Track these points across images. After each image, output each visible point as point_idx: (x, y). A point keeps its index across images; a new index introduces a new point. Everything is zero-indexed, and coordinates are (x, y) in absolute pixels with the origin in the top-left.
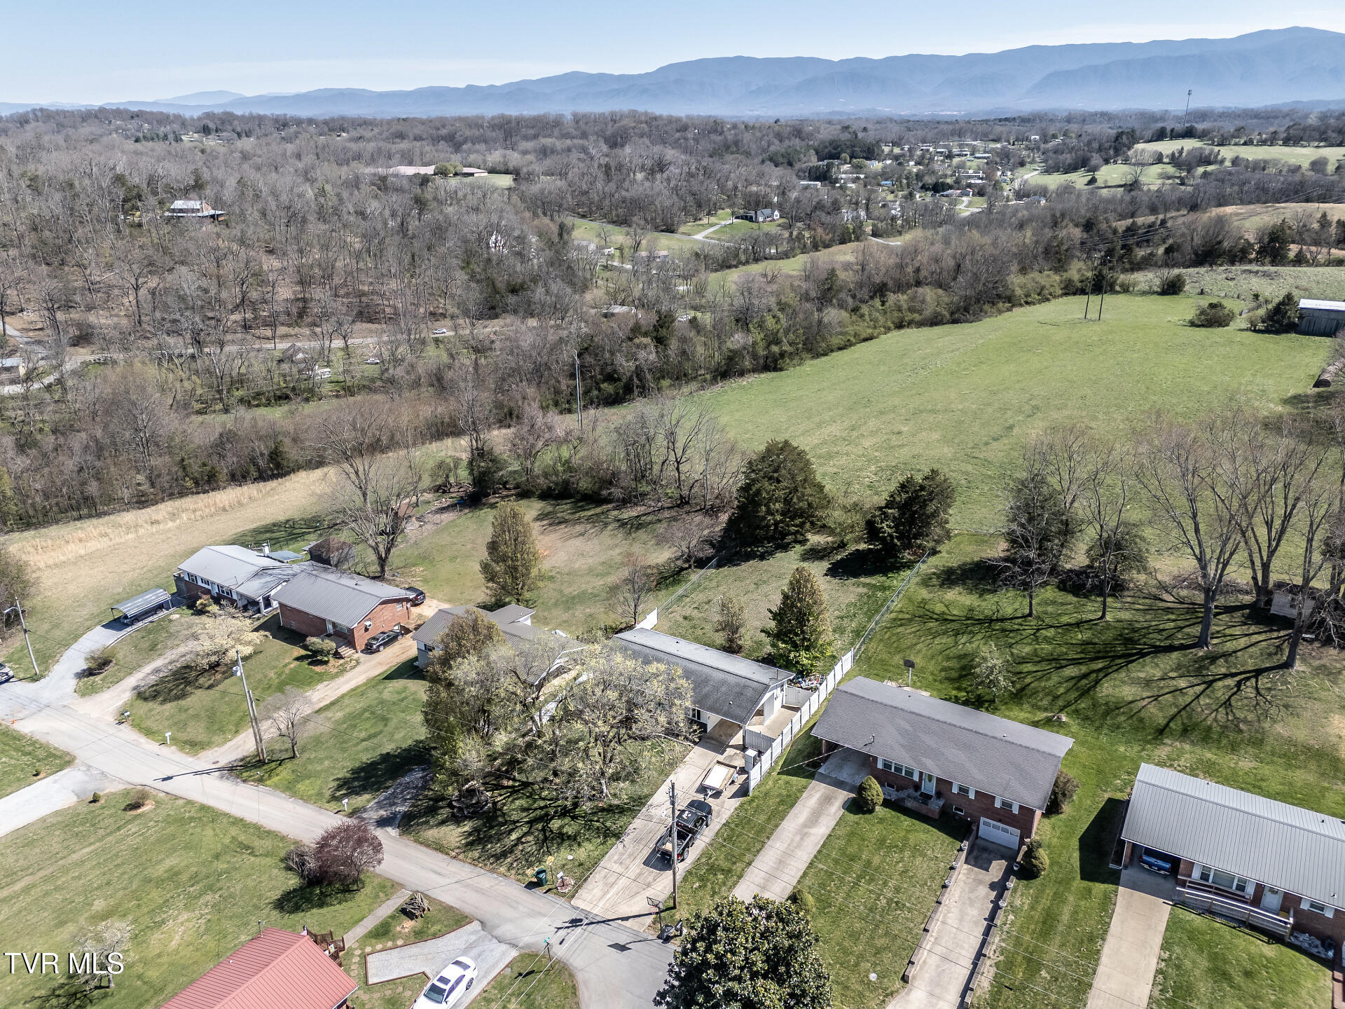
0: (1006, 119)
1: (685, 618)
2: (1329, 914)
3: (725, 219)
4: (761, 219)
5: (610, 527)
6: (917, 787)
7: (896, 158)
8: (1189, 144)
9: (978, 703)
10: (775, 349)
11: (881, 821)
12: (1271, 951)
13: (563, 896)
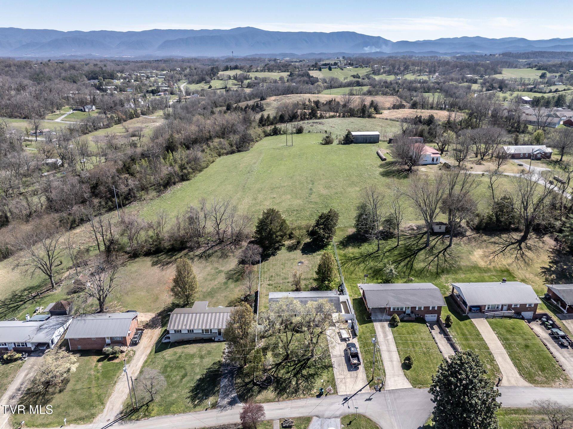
0: (158, 61)
1: (269, 285)
2: (518, 306)
3: (67, 111)
4: (87, 110)
5: (195, 260)
6: (405, 312)
7: (125, 78)
8: (238, 72)
9: (387, 281)
10: (185, 171)
11: (402, 327)
12: (512, 321)
13: (333, 394)
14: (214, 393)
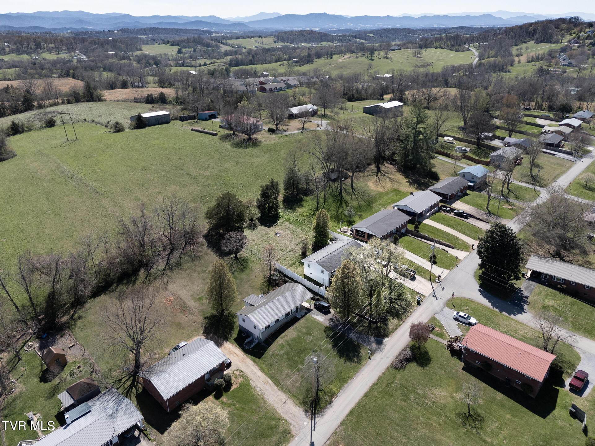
13: (424, 298)
14: (359, 347)
